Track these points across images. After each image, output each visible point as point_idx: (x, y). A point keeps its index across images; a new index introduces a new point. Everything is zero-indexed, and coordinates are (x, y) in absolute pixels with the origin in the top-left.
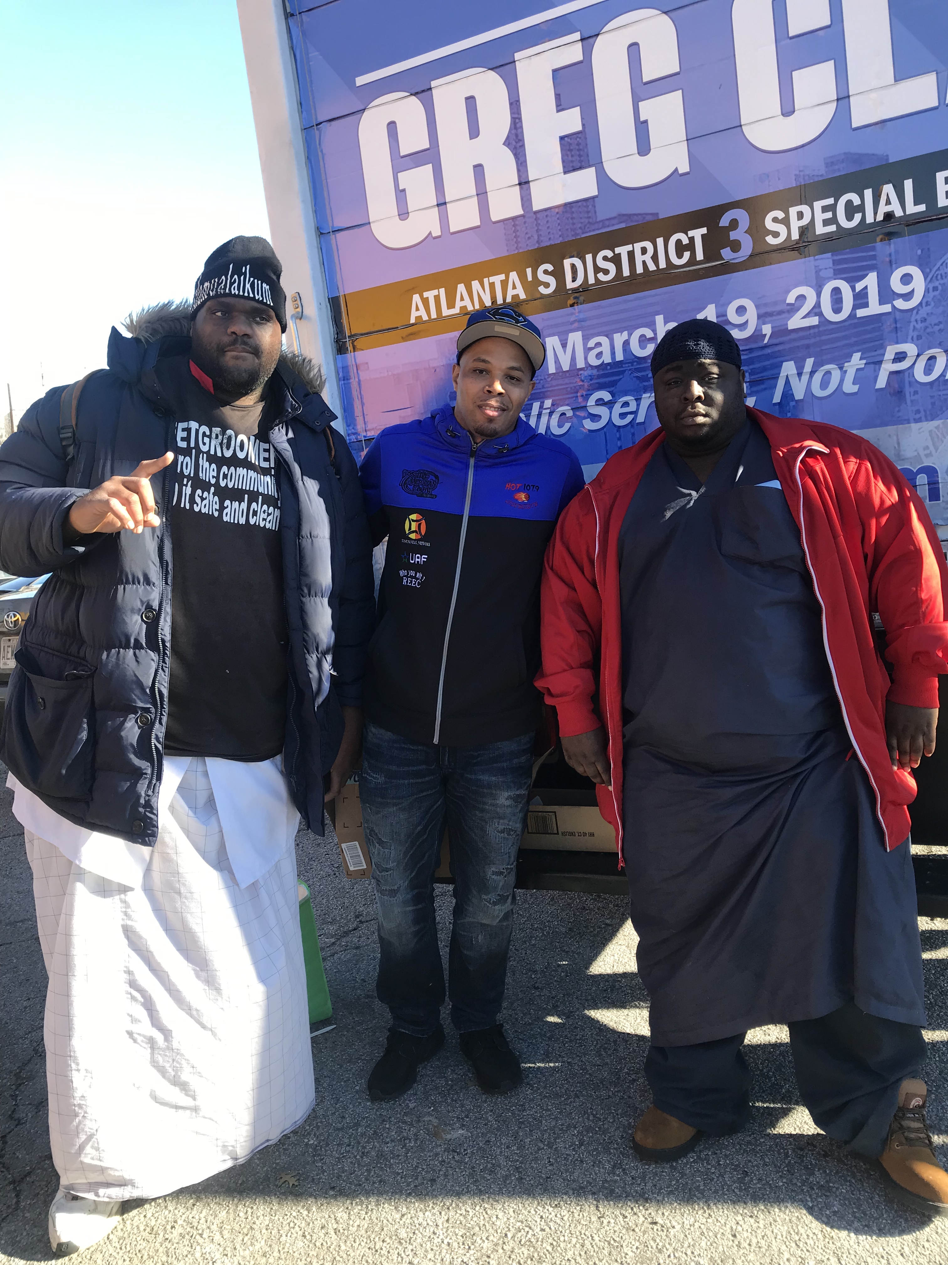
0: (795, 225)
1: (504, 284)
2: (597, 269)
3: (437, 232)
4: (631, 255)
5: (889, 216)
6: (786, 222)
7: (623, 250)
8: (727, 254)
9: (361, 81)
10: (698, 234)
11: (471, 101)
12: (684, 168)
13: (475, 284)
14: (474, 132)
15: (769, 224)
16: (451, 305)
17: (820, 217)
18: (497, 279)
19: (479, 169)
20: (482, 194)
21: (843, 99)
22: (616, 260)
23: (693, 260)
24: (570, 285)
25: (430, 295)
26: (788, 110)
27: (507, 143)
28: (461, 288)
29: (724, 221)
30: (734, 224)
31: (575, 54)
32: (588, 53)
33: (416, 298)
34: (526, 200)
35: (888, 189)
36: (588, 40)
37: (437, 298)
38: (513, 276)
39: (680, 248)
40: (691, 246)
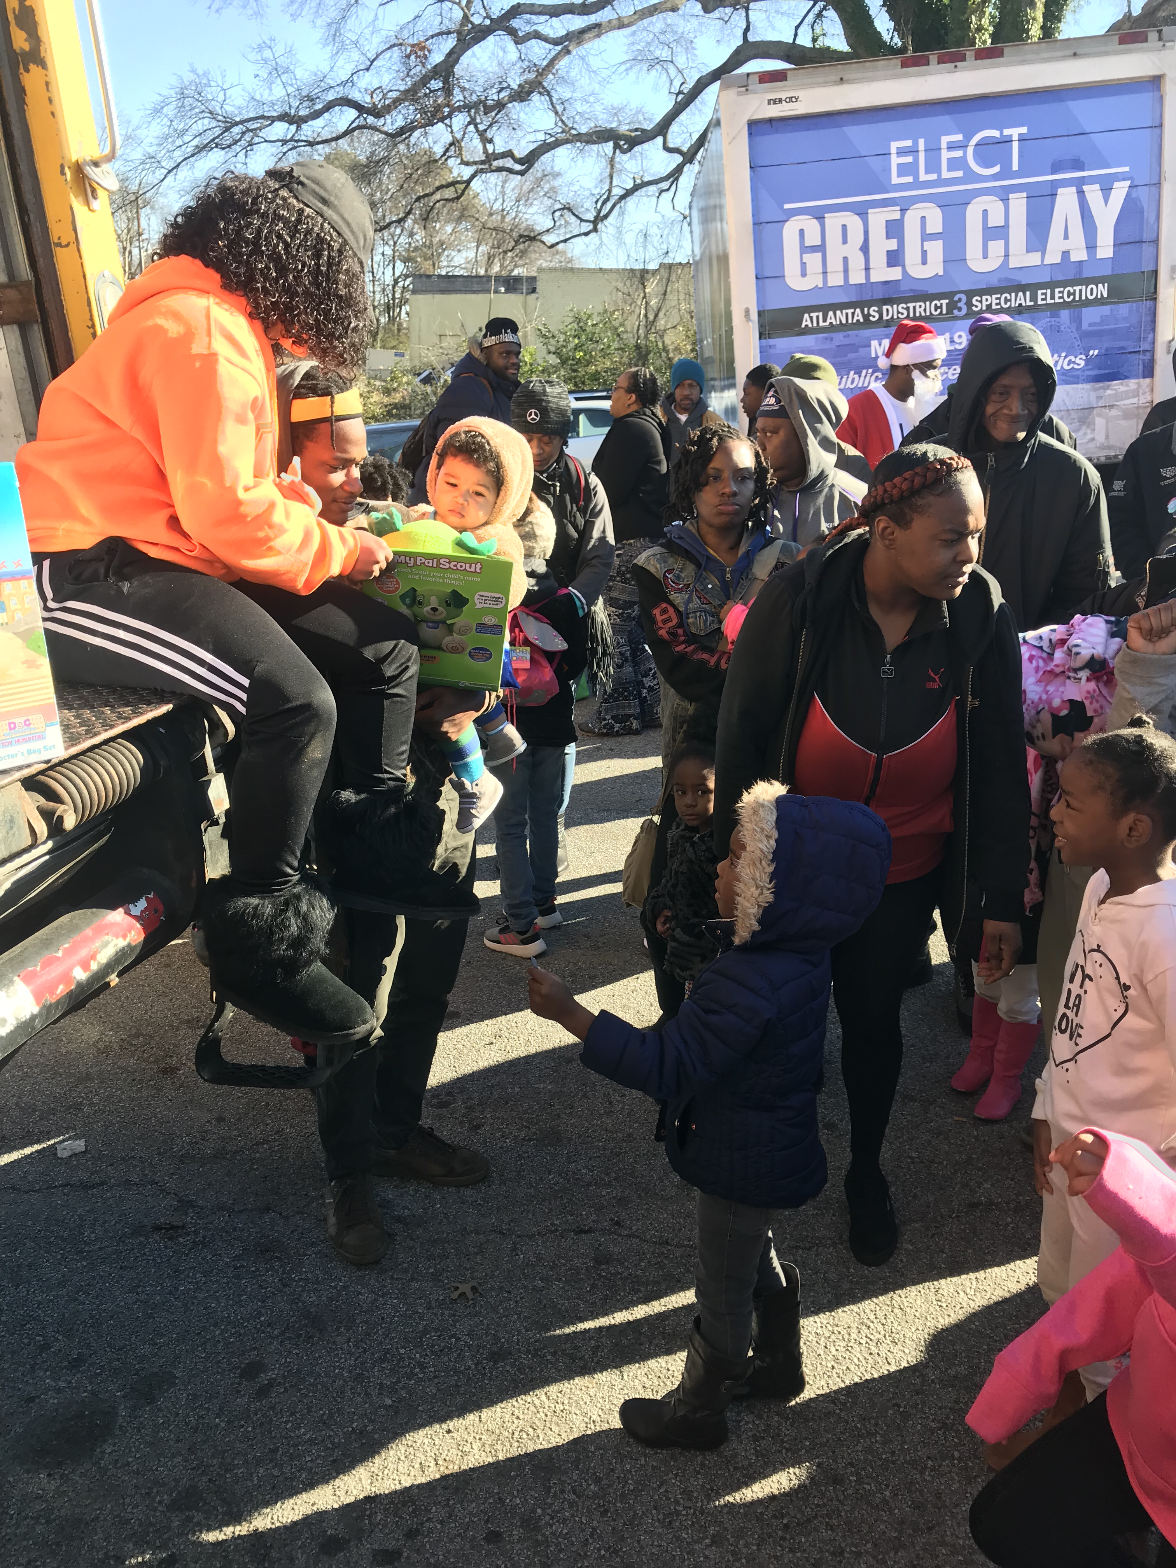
0: (985, 303)
1: (853, 314)
2: (898, 312)
3: (821, 285)
4: (914, 307)
5: (1020, 305)
6: (981, 302)
7: (911, 305)
8: (956, 312)
9: (786, 206)
10: (944, 302)
11: (844, 227)
12: (941, 273)
13: (838, 312)
14: (845, 241)
15: (974, 302)
16: (825, 320)
17: (995, 302)
18: (850, 311)
19: (845, 259)
20: (846, 271)
21: (1007, 256)
22: (908, 309)
23: (941, 313)
24: (885, 317)
25: (814, 315)
26: (985, 257)
27: (861, 249)
28: (831, 313)
29: (956, 298)
30: (960, 300)
31: (897, 216)
32: (903, 216)
33: (806, 316)
34: (868, 276)
35: (1021, 294)
36: (903, 211)
37: (818, 317)
38: (858, 311)
39: (936, 307)
40: (941, 307)
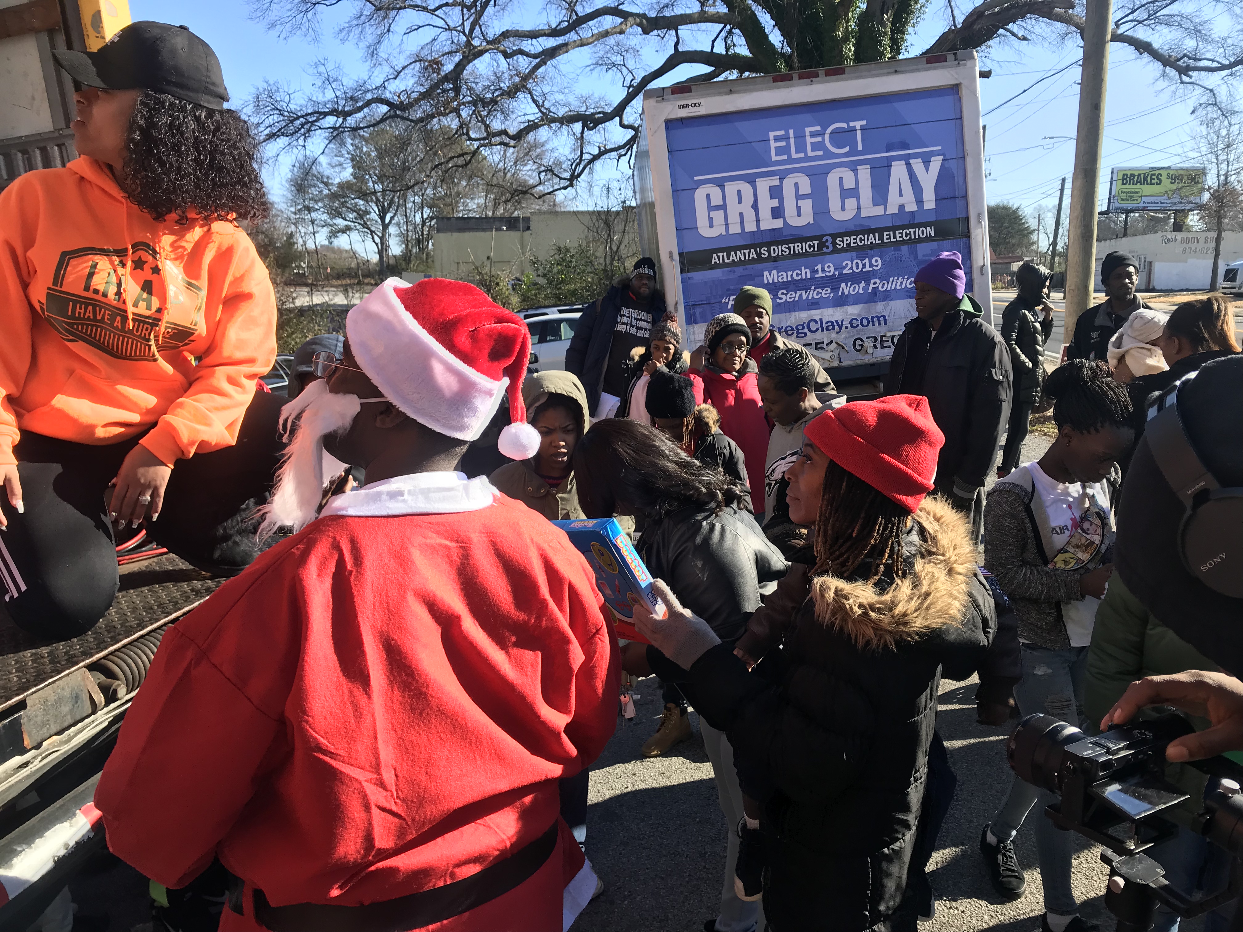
0: (845, 243)
1: (749, 253)
2: (782, 251)
3: (724, 233)
4: (794, 247)
5: (872, 243)
6: (843, 241)
7: (791, 246)
8: (825, 249)
9: (696, 178)
10: (816, 242)
11: (739, 192)
12: (812, 222)
13: (738, 252)
14: (740, 201)
15: (838, 242)
16: (728, 258)
17: (852, 241)
18: (747, 251)
19: (741, 215)
20: (742, 223)
21: (859, 208)
22: (789, 248)
23: (814, 250)
24: (773, 255)
25: (720, 255)
26: (843, 209)
27: (752, 207)
28: (733, 253)
29: (824, 240)
30: (827, 241)
31: (777, 183)
32: (781, 183)
33: (715, 255)
34: (758, 226)
35: (871, 235)
36: (781, 179)
37: (723, 256)
38: (753, 250)
39: (810, 247)
40: (813, 246)
